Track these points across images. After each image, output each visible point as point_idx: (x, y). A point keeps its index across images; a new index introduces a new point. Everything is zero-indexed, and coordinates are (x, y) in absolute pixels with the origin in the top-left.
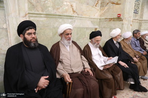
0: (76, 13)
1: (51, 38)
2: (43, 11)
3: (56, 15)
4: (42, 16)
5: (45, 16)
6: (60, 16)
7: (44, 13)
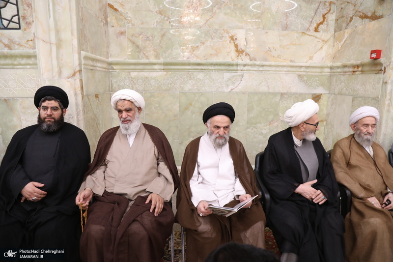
0: (247, 54)
1: (175, 116)
2: (157, 56)
3: (189, 64)
4: (156, 67)
5: (162, 67)
6: (199, 64)
7: (161, 60)
